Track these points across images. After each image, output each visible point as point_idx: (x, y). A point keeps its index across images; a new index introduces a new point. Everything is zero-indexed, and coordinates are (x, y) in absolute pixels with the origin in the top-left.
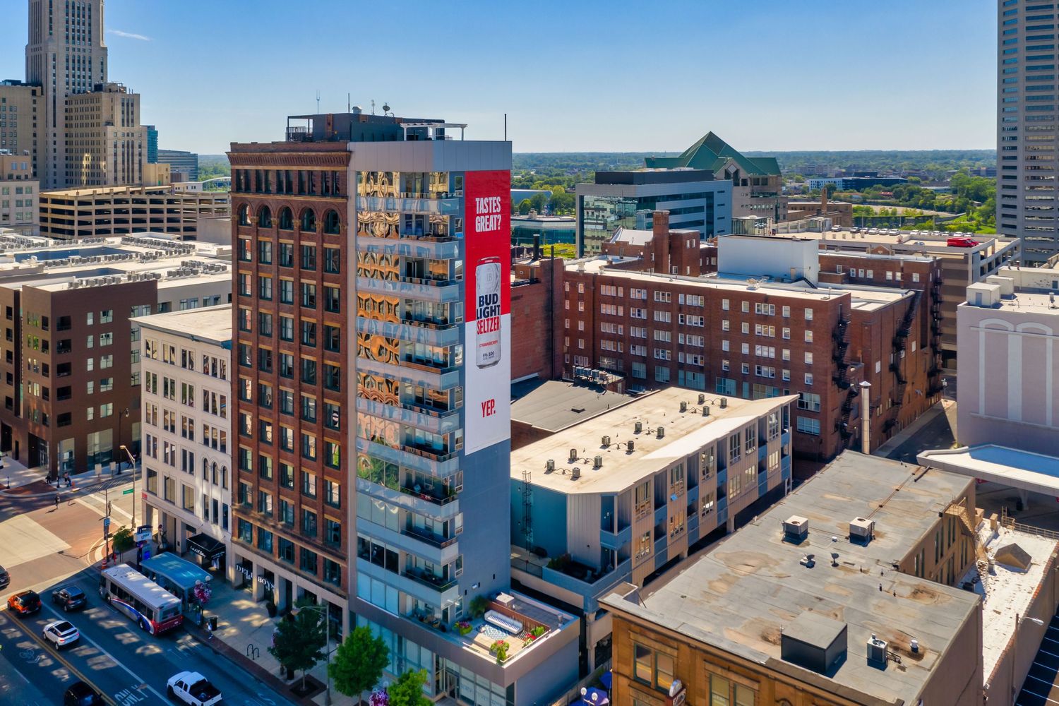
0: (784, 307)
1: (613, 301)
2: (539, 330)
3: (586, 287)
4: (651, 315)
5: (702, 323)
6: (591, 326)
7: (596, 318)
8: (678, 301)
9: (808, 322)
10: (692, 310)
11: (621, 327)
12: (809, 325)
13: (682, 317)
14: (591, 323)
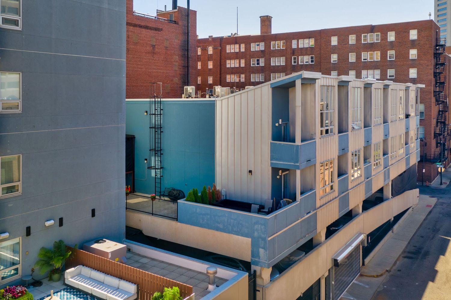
0: (389, 33)
1: (237, 56)
2: (177, 64)
3: (214, 49)
4: (268, 62)
5: (312, 61)
6: (219, 78)
7: (222, 72)
8: (291, 46)
9: (413, 41)
10: (304, 51)
11: (243, 76)
12: (413, 44)
13: (295, 59)
14: (219, 76)
